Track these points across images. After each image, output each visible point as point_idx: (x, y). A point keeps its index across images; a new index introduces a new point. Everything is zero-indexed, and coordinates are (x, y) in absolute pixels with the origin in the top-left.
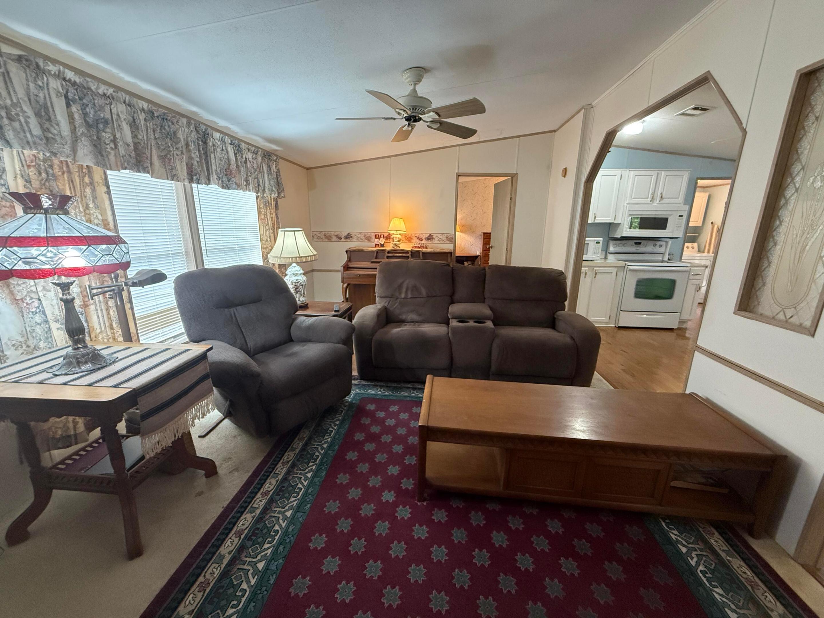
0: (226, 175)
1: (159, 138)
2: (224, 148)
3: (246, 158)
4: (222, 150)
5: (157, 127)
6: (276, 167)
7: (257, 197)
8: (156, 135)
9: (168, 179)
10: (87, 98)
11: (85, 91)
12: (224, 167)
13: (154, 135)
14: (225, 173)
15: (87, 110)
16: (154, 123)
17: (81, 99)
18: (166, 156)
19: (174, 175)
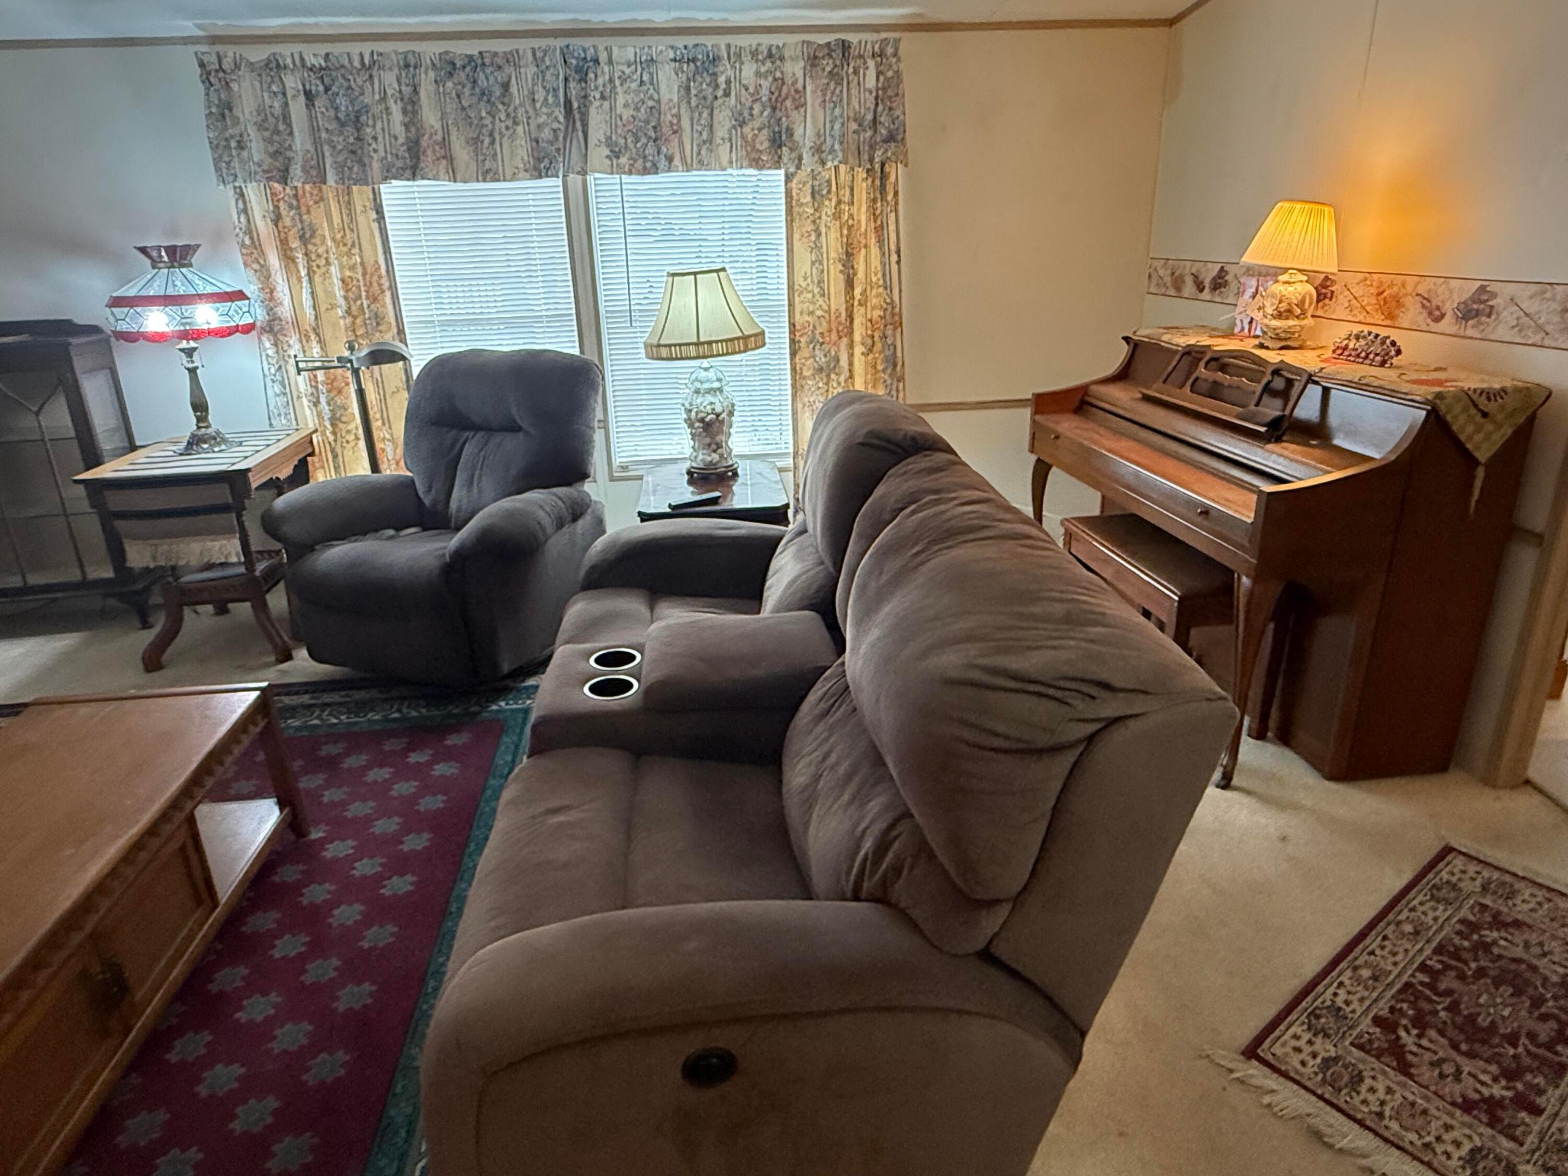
0: (655, 140)
1: (470, 106)
2: (645, 78)
3: (728, 82)
4: (642, 82)
5: (464, 87)
6: (879, 73)
7: (788, 178)
8: (463, 102)
9: (478, 181)
10: (337, 84)
11: (334, 74)
12: (647, 122)
13: (460, 102)
14: (653, 135)
15: (338, 101)
16: (456, 81)
17: (327, 89)
18: (478, 137)
19: (488, 171)
